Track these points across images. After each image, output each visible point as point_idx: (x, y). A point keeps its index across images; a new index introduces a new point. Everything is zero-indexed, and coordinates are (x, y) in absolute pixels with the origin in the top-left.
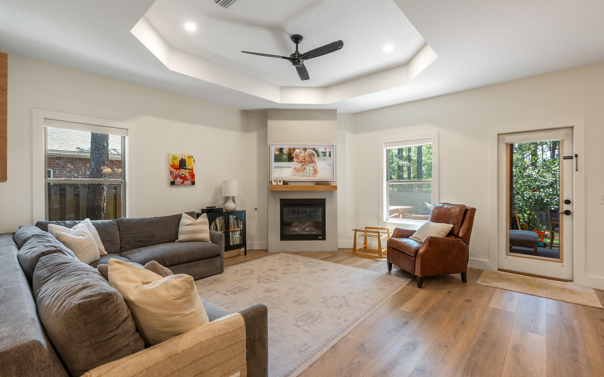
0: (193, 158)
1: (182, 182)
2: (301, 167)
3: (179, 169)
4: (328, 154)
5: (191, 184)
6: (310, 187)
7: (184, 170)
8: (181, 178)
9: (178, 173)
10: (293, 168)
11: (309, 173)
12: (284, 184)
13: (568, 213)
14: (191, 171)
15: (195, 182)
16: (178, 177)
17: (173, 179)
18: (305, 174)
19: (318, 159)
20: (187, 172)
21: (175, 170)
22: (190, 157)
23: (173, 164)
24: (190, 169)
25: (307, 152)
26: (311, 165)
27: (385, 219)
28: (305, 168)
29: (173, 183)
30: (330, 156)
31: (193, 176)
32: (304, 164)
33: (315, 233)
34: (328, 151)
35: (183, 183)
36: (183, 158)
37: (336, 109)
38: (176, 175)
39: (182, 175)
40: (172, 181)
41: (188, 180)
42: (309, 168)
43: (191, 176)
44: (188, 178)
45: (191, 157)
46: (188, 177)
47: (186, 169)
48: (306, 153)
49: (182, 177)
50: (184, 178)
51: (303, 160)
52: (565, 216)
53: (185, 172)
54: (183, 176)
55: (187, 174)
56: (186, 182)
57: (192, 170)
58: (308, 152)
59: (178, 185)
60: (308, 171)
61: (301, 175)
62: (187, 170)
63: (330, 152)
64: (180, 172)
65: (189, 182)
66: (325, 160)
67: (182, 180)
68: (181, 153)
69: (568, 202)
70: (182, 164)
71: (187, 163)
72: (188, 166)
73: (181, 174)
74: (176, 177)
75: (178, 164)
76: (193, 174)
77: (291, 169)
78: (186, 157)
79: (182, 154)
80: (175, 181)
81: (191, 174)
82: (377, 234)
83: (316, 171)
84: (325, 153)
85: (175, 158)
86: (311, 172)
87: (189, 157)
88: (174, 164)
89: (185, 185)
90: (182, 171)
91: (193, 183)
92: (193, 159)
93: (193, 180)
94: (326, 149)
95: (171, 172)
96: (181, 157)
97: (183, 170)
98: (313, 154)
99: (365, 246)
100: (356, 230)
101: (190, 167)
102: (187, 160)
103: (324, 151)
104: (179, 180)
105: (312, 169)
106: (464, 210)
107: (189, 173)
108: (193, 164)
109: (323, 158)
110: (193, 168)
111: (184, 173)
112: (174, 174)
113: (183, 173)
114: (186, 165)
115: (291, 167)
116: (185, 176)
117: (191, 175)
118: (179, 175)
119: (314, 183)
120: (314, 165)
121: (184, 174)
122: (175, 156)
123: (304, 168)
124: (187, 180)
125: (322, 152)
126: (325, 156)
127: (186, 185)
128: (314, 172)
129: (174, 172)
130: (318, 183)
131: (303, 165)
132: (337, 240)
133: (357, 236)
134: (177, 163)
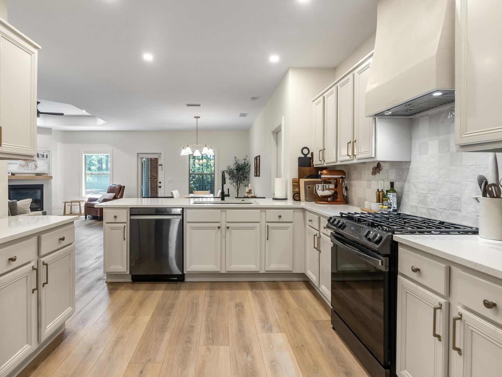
2: (25, 164)
4: (45, 156)
6: (33, 177)
10: (18, 164)
11: (32, 168)
12: (12, 175)
13: (160, 187)
18: (28, 168)
19: (38, 159)
26: (33, 163)
27: (83, 196)
30: (47, 157)
33: (35, 207)
34: (45, 154)
37: (51, 128)
42: (31, 165)
52: (159, 188)
60: (30, 167)
61: (25, 169)
63: (47, 155)
66: (43, 160)
69: (160, 183)
77: (17, 165)
82: (78, 203)
83: (36, 167)
84: (43, 155)
86: (33, 167)
94: (44, 153)
99: (71, 212)
100: (65, 202)
103: (42, 154)
105: (33, 165)
106: (120, 187)
109: (42, 158)
115: (17, 164)
119: (35, 174)
120: (35, 163)
123: (28, 165)
125: (41, 155)
126: (44, 157)
130: (38, 174)
131: (26, 163)
132: (52, 211)
133: (66, 206)
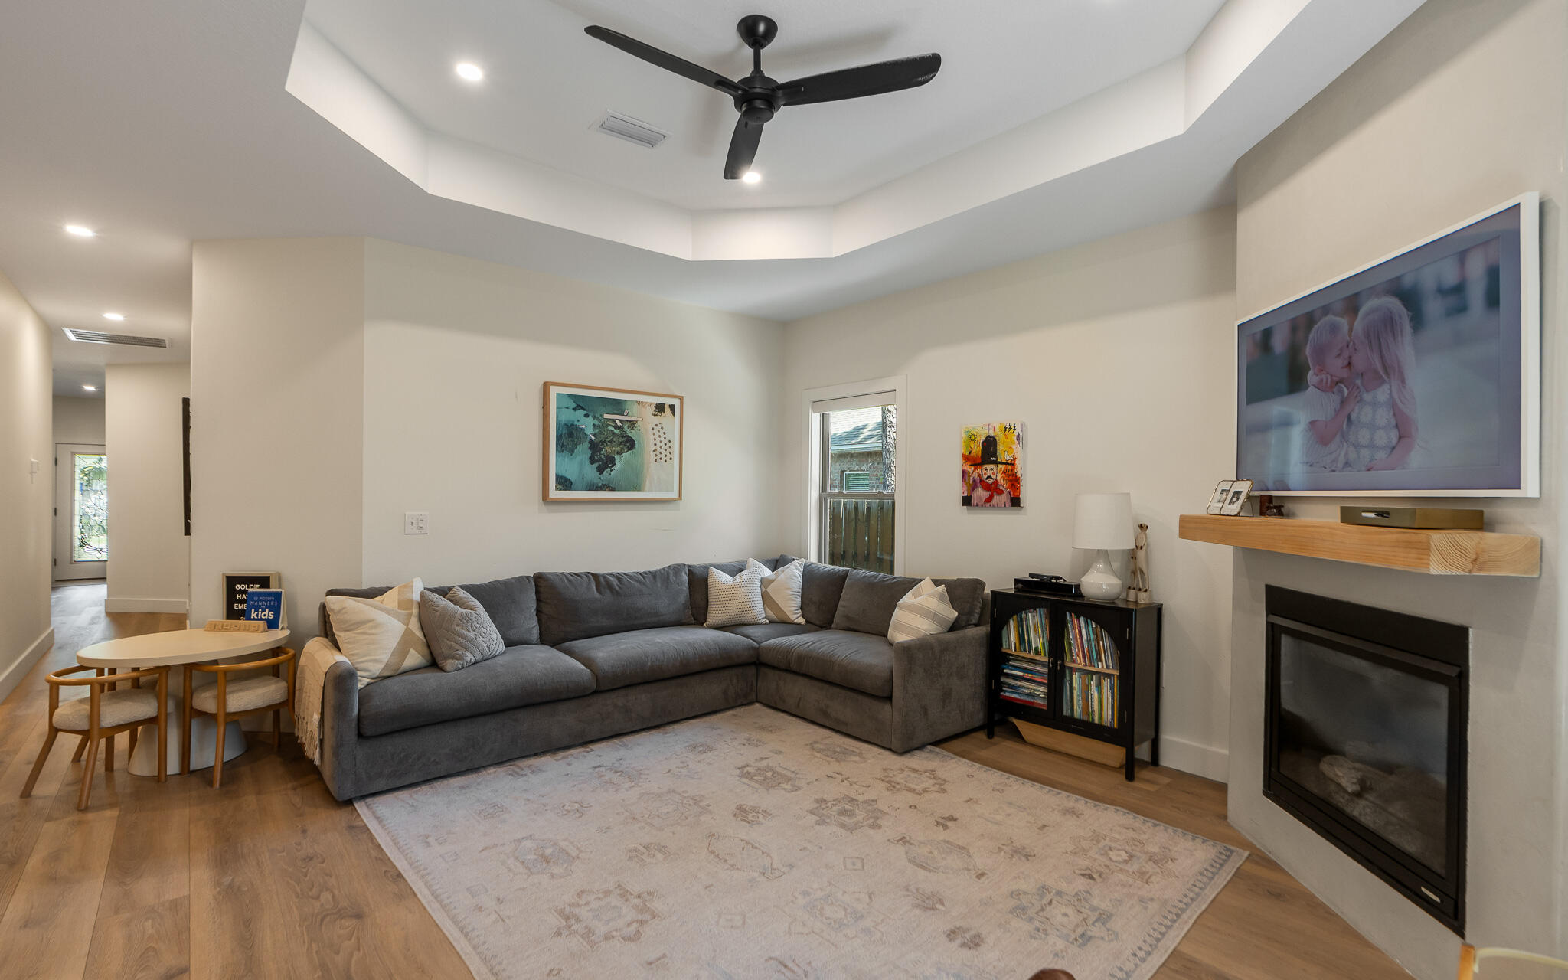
0: (1014, 429)
1: (988, 498)
2: (1337, 412)
3: (981, 464)
4: (1476, 293)
5: (1009, 503)
7: (992, 466)
8: (987, 487)
9: (979, 475)
10: (1303, 425)
11: (1372, 446)
14: (1009, 467)
15: (1019, 498)
16: (979, 485)
17: (968, 490)
18: (1353, 455)
19: (1416, 341)
20: (1001, 470)
21: (973, 468)
22: (1008, 430)
23: (967, 453)
24: (1007, 464)
25: (1361, 313)
26: (1383, 394)
28: (1353, 416)
29: (967, 501)
30: (1491, 300)
31: (1014, 481)
32: (1346, 392)
34: (1476, 272)
35: (989, 500)
36: (992, 433)
38: (974, 481)
39: (986, 479)
40: (966, 495)
41: (1001, 494)
42: (1372, 415)
43: (1011, 481)
44: (1001, 488)
45: (1010, 429)
46: (1003, 484)
47: (996, 463)
48: (1359, 324)
49: (988, 484)
50: (993, 489)
51: (1345, 374)
53: (995, 471)
54: (990, 481)
55: (998, 478)
56: (996, 499)
57: (1013, 465)
58: (1367, 314)
59: (977, 505)
60: (1364, 437)
61: (1335, 461)
62: (1000, 466)
64: (984, 472)
65: (1003, 499)
66: (1458, 339)
67: (987, 494)
68: (984, 421)
70: (990, 446)
71: (1000, 448)
72: (1003, 455)
73: (986, 477)
74: (974, 487)
75: (978, 451)
76: (1015, 475)
77: (1295, 431)
78: (997, 430)
79: (989, 425)
80: (971, 496)
81: (1008, 476)
83: (1402, 431)
84: (1459, 289)
85: (973, 437)
86: (1382, 438)
87: (1006, 428)
88: (970, 453)
89: (993, 506)
90: (990, 471)
91: (1015, 502)
92: (1016, 433)
93: (1016, 494)
94: (1460, 258)
95: (964, 472)
96: (987, 431)
97: (989, 467)
98: (1392, 318)
101: (1007, 458)
102: (1001, 438)
103: (1451, 278)
104: (981, 494)
105: (1384, 417)
107: (1004, 472)
108: (1014, 447)
109: (1446, 326)
110: (1015, 459)
111: (992, 475)
112: (969, 478)
113: (990, 473)
114: (998, 451)
115: (1296, 423)
116: (996, 482)
117: (1011, 478)
118: (981, 481)
120: (1395, 395)
121: (993, 477)
122: (974, 432)
123: (1349, 418)
124: (1000, 492)
125: (1440, 290)
126: (1464, 307)
127: (997, 507)
128: (1395, 440)
129: (971, 472)
131: (1343, 402)
134: (977, 449)
